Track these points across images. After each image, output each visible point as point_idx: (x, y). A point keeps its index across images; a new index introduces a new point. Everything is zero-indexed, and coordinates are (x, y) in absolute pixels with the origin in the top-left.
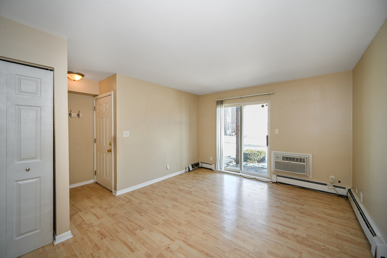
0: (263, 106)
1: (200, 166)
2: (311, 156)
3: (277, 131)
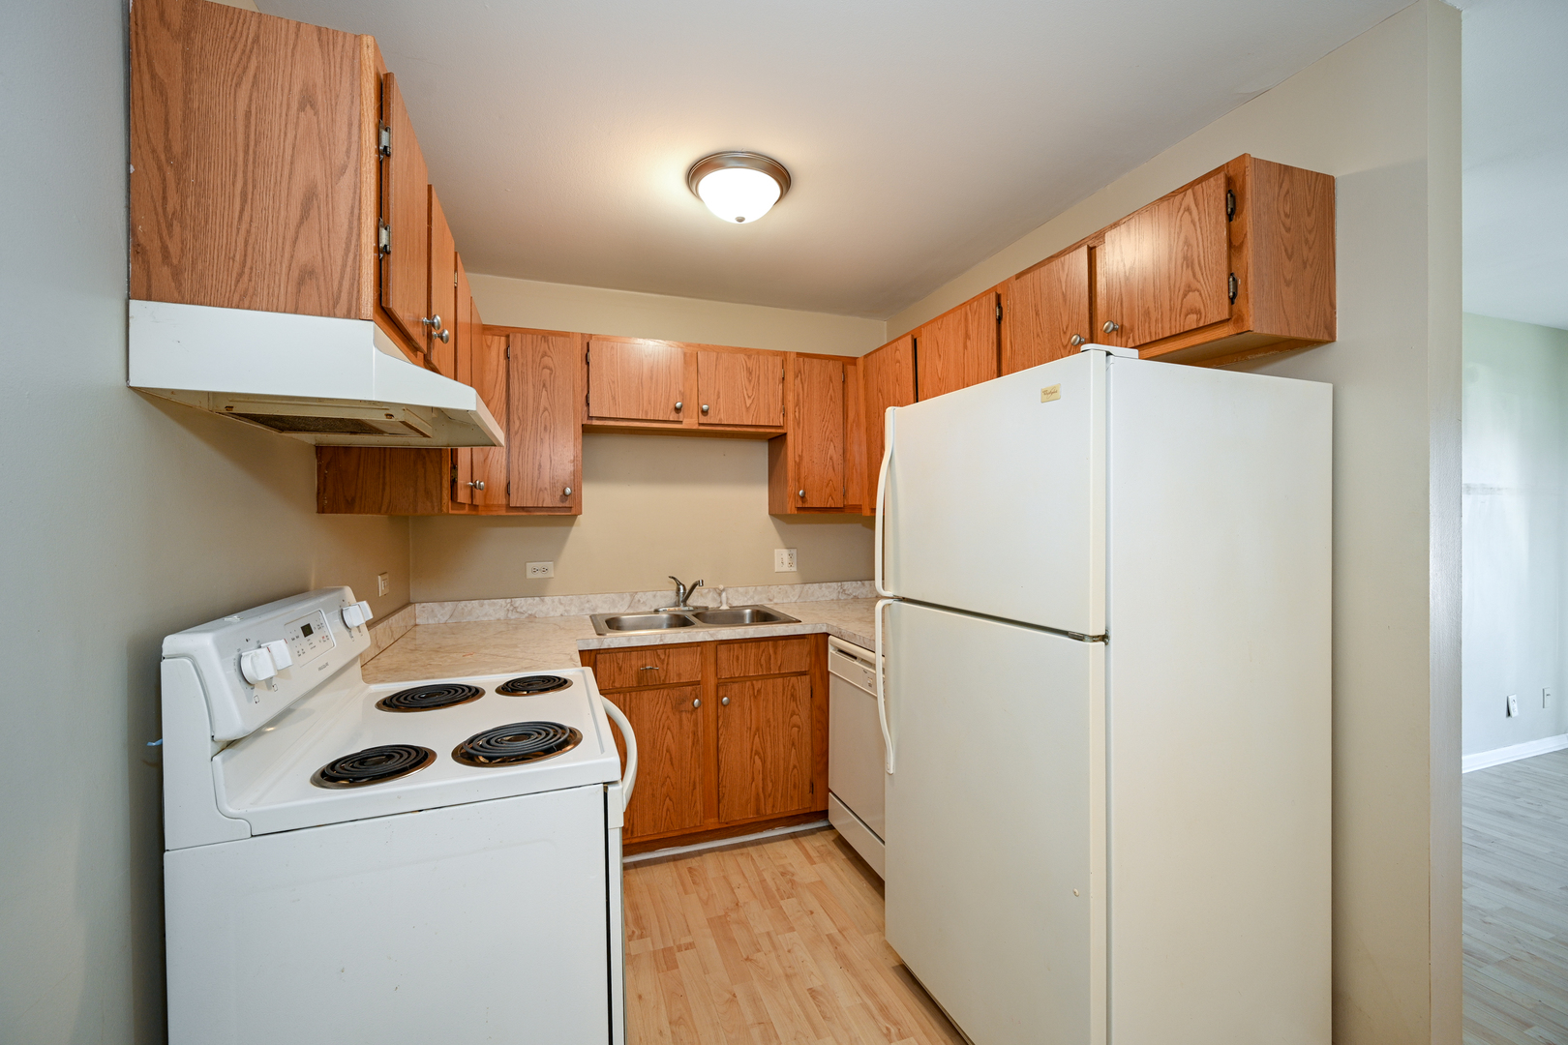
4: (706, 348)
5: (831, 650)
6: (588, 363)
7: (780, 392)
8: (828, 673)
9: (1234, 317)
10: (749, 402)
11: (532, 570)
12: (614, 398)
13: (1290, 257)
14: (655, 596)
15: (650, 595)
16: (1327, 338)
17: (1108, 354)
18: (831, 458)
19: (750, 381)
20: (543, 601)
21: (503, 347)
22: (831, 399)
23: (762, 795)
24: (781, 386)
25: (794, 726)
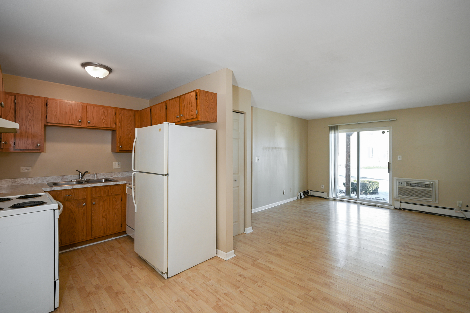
0: (383, 132)
1: (310, 194)
2: (437, 182)
3: (399, 158)
4: (90, 105)
5: (127, 187)
6: (47, 107)
7: (114, 119)
8: (126, 194)
9: (197, 118)
10: (104, 121)
11: (23, 170)
12: (56, 117)
13: (208, 107)
14: (71, 177)
15: (69, 176)
16: (215, 122)
17: (168, 124)
18: (130, 137)
19: (104, 115)
20: (27, 179)
21: (13, 99)
22: (130, 121)
23: (105, 228)
24: (114, 117)
25: (116, 209)
